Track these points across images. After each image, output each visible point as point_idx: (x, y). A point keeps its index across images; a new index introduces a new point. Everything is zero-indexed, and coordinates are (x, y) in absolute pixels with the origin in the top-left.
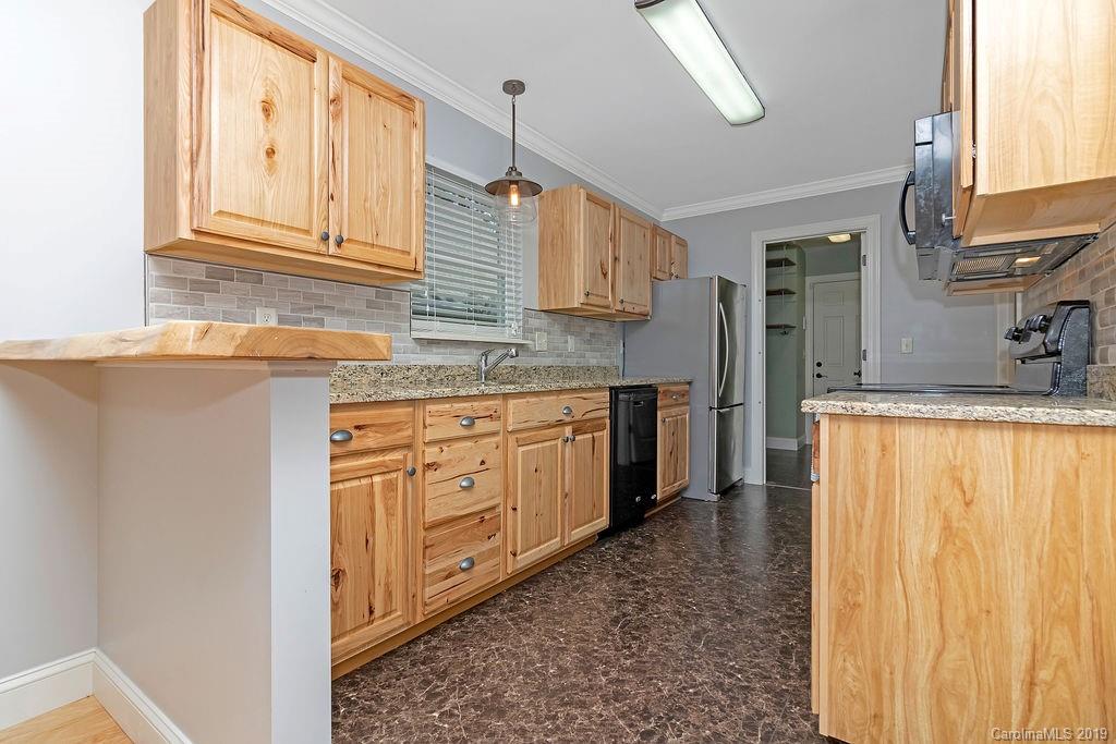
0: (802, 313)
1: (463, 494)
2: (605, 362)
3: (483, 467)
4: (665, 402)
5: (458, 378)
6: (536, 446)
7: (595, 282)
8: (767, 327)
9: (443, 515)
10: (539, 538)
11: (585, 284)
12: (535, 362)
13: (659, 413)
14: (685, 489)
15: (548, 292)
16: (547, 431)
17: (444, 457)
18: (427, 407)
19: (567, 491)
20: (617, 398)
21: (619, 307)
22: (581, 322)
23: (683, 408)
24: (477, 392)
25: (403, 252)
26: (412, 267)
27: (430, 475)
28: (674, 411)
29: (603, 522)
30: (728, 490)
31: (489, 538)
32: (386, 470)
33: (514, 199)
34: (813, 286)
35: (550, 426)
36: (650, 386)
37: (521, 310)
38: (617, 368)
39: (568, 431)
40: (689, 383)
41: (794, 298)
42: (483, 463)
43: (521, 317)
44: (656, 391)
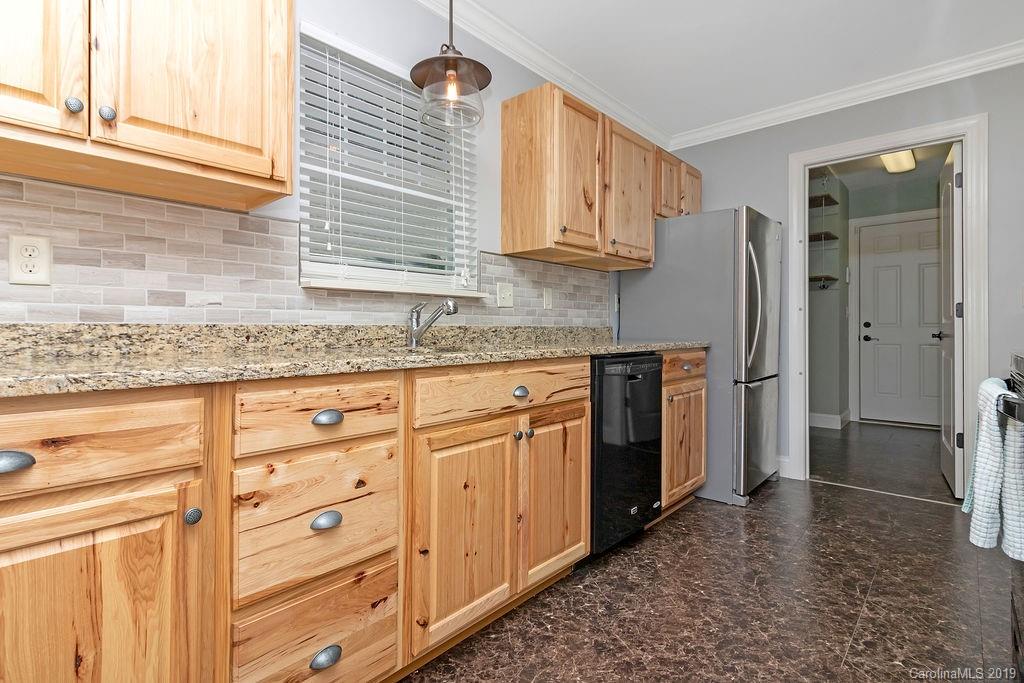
0: (845, 264)
1: (317, 541)
2: (593, 322)
3: (362, 491)
4: (672, 375)
5: (376, 343)
6: (466, 449)
7: (576, 215)
8: (811, 280)
9: (273, 580)
10: (472, 589)
11: (561, 216)
12: (496, 321)
13: (664, 390)
14: (700, 488)
15: (513, 230)
16: (486, 425)
17: (276, 481)
18: (239, 396)
19: (521, 510)
20: (602, 370)
21: (610, 249)
22: (562, 271)
23: (697, 382)
24: (346, 369)
25: (249, 148)
26: (267, 173)
27: (245, 516)
28: (685, 386)
29: (581, 549)
30: (760, 488)
31: (374, 606)
32: (133, 517)
33: (452, 92)
34: (859, 231)
35: (491, 416)
36: (652, 353)
37: (475, 254)
38: (610, 329)
39: (523, 422)
40: (706, 349)
41: (836, 244)
42: (361, 483)
43: (475, 263)
44: (660, 361)
